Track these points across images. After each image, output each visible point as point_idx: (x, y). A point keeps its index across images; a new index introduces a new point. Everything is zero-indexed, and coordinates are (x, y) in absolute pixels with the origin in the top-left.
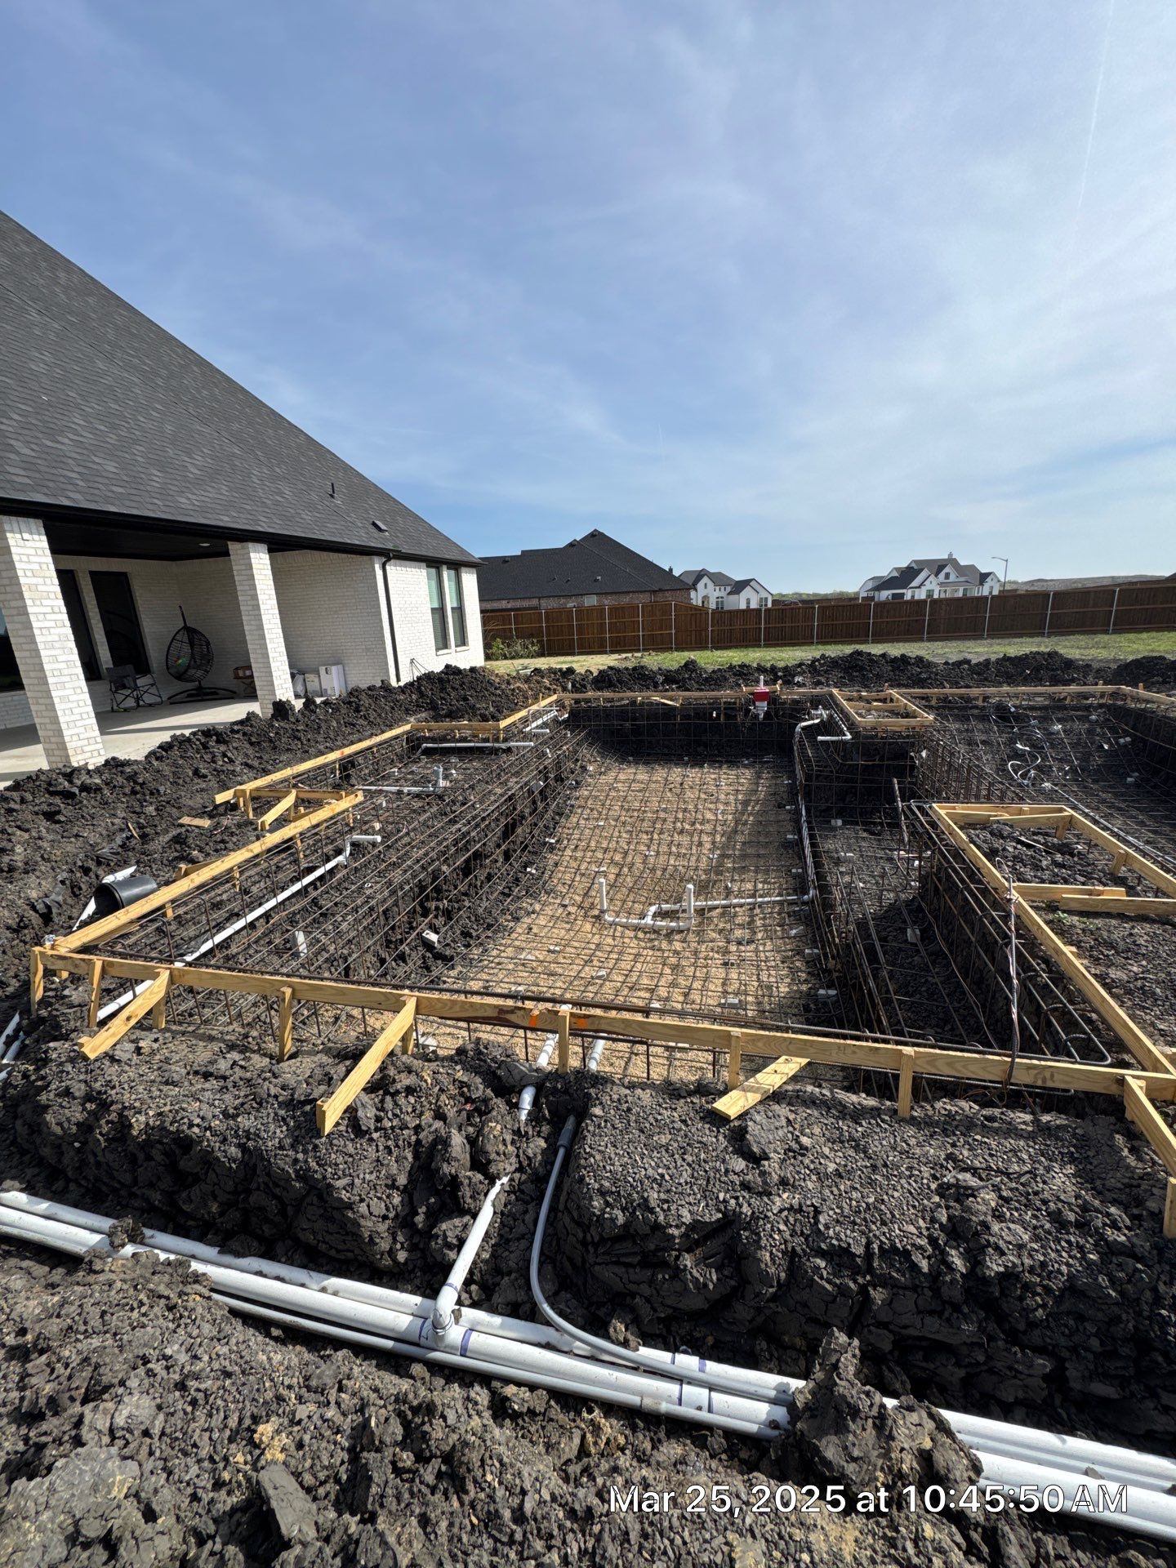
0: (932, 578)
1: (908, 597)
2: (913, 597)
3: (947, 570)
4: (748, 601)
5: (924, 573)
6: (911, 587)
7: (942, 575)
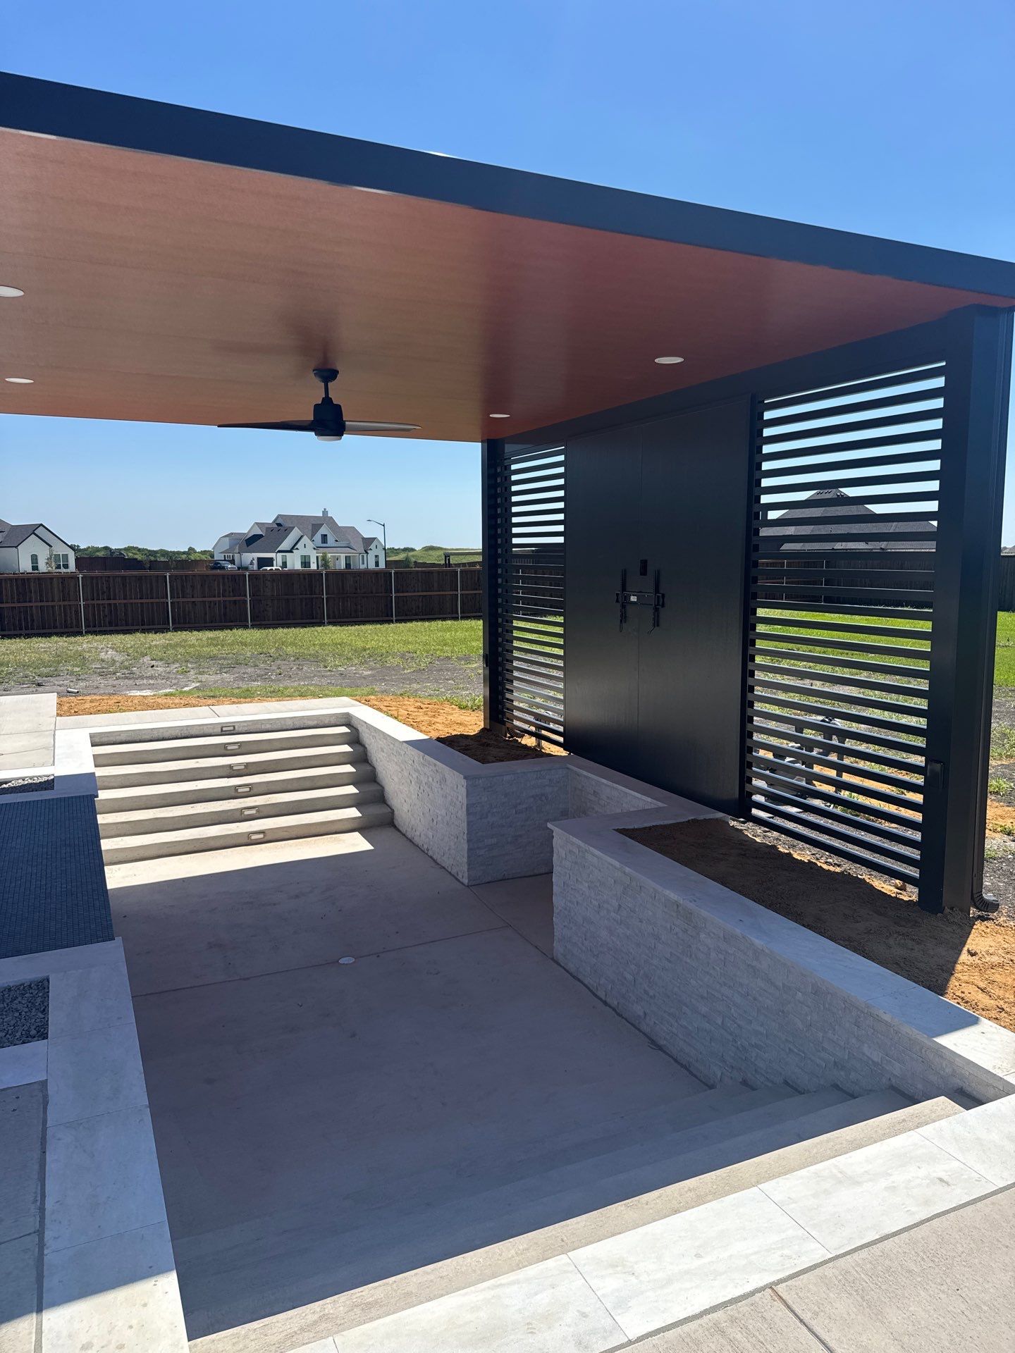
1: (279, 564)
2: (285, 565)
3: (323, 530)
4: (34, 559)
5: (295, 534)
6: (280, 551)
7: (318, 537)
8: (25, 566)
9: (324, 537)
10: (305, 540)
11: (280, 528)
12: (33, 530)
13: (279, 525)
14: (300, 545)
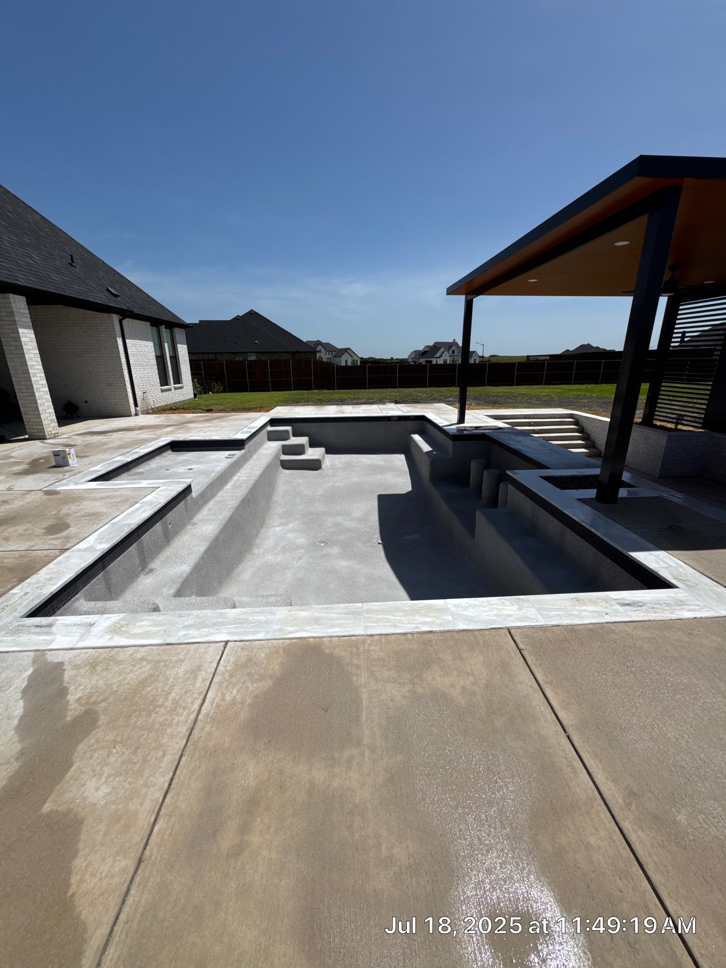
0: (446, 353)
1: (434, 362)
2: (437, 363)
3: (453, 348)
4: (346, 361)
5: (442, 350)
6: (435, 358)
7: (451, 351)
8: (343, 364)
9: (453, 352)
10: (446, 352)
11: (436, 347)
12: (346, 350)
13: (435, 346)
14: (443, 355)
